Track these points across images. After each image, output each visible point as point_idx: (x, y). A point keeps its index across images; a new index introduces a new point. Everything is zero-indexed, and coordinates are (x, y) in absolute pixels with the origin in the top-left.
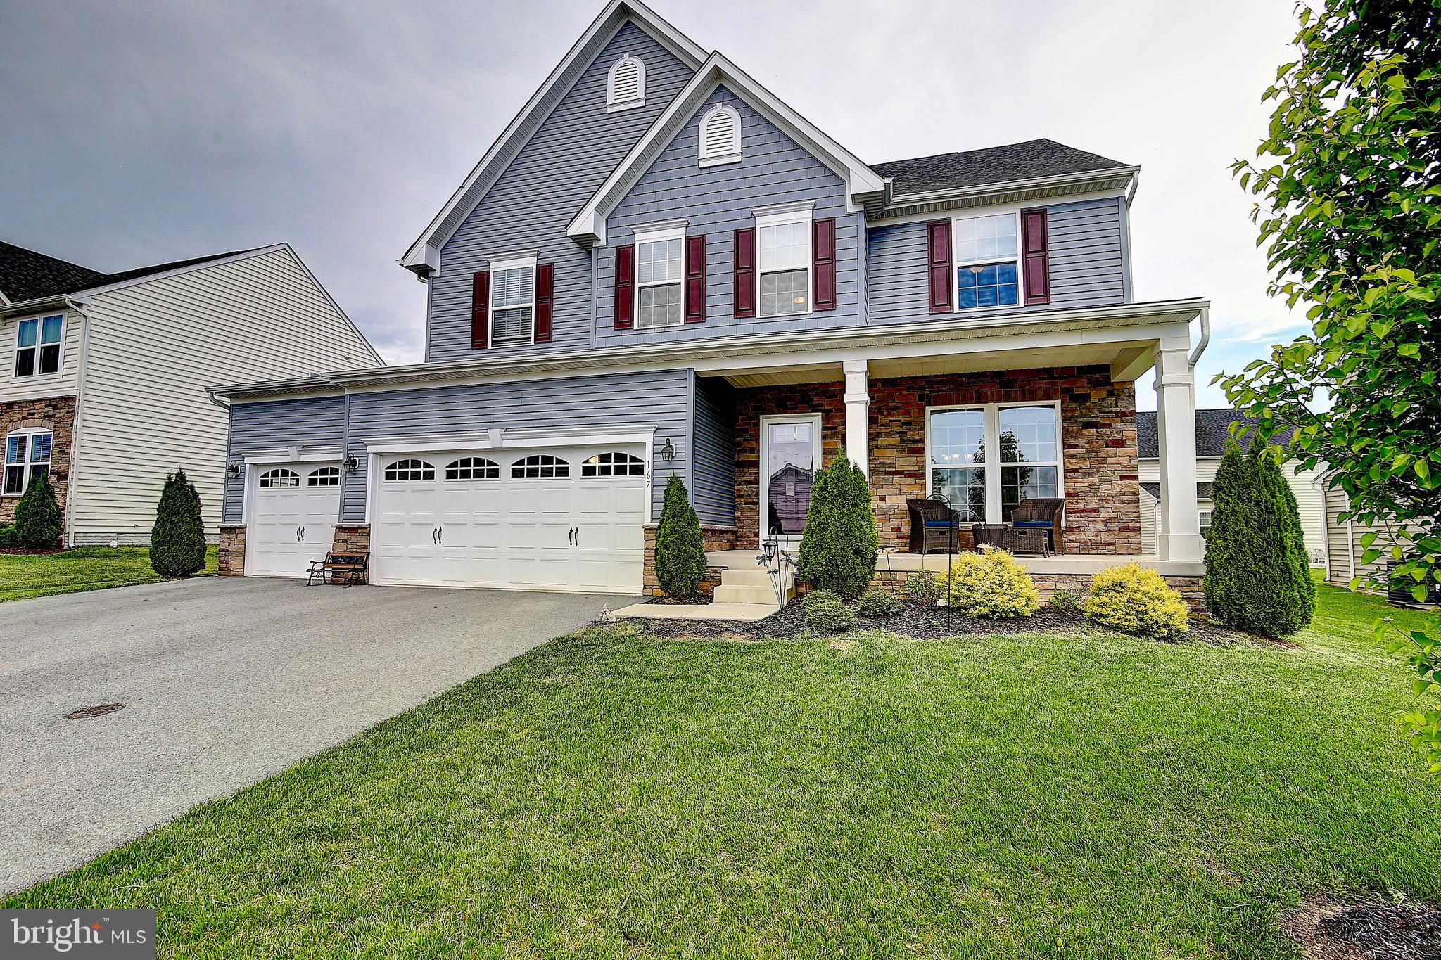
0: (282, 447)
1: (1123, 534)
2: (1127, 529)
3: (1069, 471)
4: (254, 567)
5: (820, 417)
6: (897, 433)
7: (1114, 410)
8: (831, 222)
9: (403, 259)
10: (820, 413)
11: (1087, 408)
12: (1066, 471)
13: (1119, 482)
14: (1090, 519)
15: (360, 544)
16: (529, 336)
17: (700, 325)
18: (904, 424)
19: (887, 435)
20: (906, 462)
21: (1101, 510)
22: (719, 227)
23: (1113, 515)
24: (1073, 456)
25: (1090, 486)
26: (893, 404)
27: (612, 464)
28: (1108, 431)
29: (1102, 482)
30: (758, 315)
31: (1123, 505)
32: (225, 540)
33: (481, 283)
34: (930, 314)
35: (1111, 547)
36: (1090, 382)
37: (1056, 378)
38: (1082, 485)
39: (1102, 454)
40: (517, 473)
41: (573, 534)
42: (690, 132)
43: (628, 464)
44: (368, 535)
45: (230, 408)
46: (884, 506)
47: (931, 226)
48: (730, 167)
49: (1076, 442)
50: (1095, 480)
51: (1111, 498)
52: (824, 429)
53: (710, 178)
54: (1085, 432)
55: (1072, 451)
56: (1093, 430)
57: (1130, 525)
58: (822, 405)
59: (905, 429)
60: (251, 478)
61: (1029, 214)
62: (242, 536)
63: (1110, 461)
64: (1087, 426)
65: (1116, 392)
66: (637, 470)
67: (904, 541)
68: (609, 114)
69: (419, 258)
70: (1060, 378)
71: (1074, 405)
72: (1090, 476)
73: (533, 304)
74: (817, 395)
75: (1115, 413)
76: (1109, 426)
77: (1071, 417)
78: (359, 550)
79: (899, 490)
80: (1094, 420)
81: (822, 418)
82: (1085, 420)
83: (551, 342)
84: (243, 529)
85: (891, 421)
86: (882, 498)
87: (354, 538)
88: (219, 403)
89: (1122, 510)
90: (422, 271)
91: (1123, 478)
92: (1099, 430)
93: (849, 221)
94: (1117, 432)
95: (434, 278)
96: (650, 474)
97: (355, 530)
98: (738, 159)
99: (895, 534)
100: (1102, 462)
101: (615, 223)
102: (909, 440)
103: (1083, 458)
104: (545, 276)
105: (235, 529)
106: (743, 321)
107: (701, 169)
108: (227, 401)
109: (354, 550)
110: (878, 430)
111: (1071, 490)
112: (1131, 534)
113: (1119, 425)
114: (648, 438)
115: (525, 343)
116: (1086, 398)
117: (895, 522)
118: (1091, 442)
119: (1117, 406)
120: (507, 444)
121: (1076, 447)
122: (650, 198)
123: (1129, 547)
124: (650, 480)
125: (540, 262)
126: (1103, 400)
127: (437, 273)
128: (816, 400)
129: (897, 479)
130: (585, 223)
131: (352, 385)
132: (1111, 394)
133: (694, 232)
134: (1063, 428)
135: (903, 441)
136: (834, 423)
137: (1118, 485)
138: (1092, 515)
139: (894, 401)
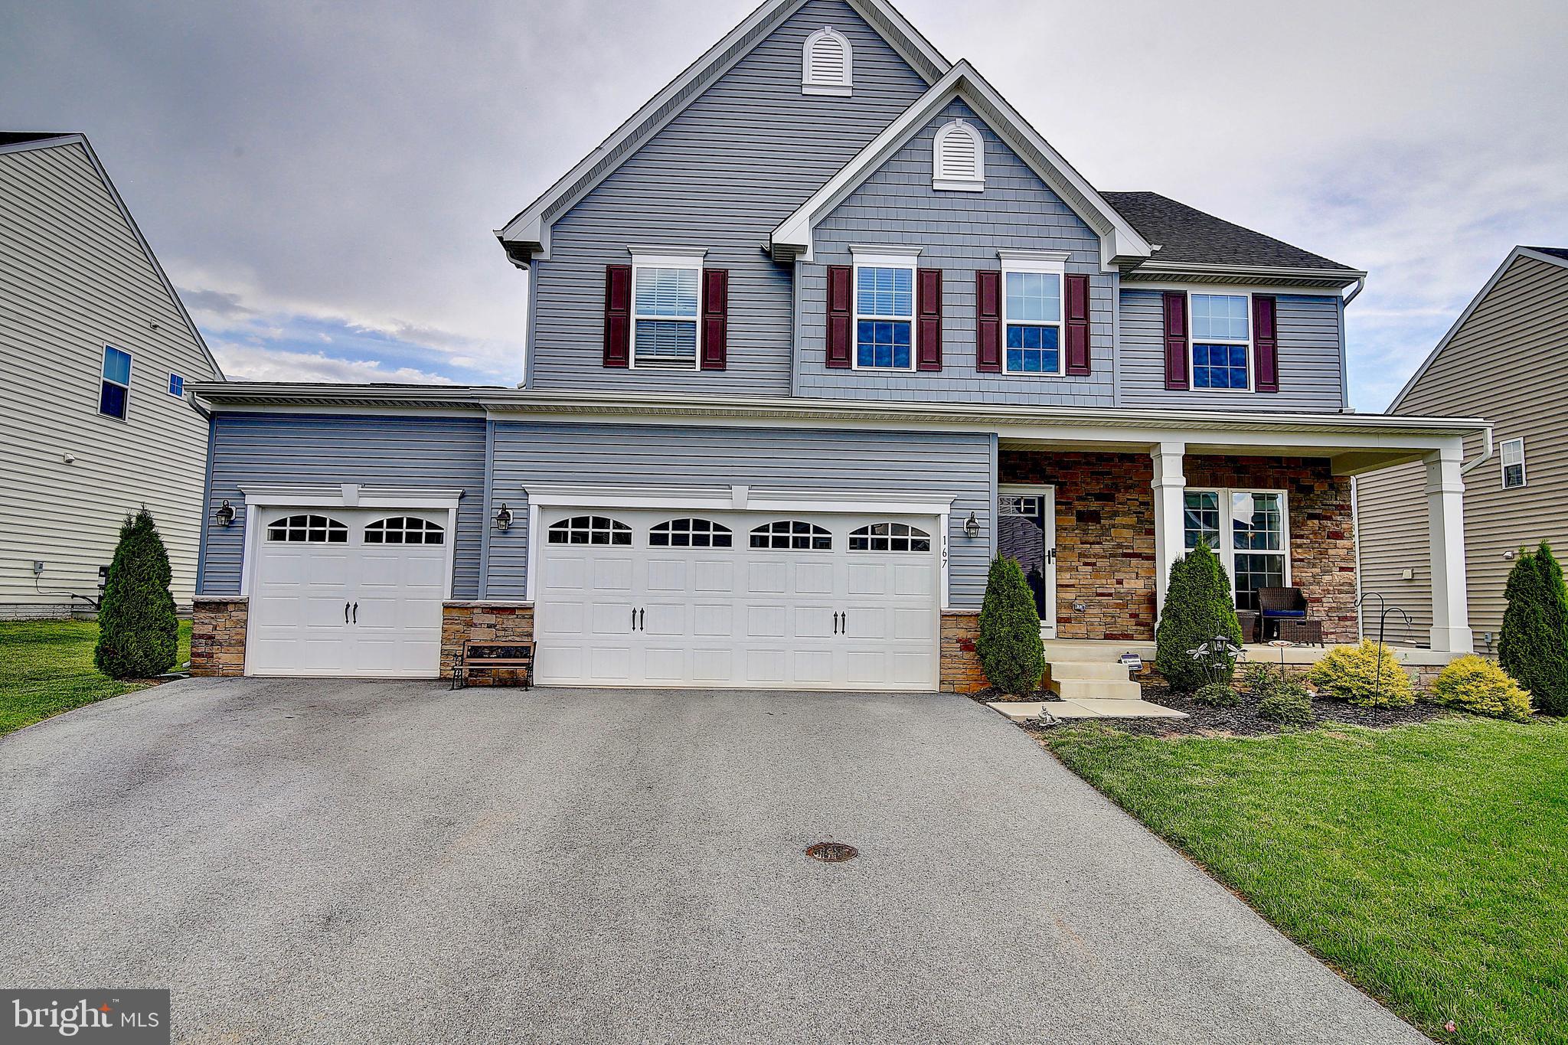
0: (333, 484)
1: (1342, 623)
2: (1345, 618)
3: (1296, 560)
4: (260, 660)
5: (1053, 489)
6: (1134, 513)
7: (1334, 502)
8: (1086, 279)
9: (503, 230)
10: (1053, 486)
11: (1311, 499)
12: (1293, 560)
13: (1338, 573)
14: (1314, 609)
15: (518, 630)
16: (692, 358)
17: (935, 375)
18: (1141, 503)
19: (1125, 514)
20: (1140, 545)
21: (1324, 600)
22: (957, 264)
23: (1334, 605)
24: (1299, 546)
25: (1313, 576)
26: (1131, 481)
28: (1329, 523)
29: (1325, 572)
30: (1005, 372)
31: (1342, 596)
32: (206, 621)
33: (618, 282)
34: (1165, 389)
35: (1333, 636)
36: (1313, 474)
37: (1284, 468)
38: (1306, 575)
39: (1324, 546)
41: (839, 621)
42: (920, 144)
44: (532, 617)
45: (211, 418)
46: (1122, 591)
47: (1167, 296)
48: (970, 196)
49: (1302, 533)
50: (1318, 570)
51: (1331, 588)
52: (1057, 503)
53: (946, 204)
54: (1309, 522)
55: (1299, 541)
56: (1316, 522)
57: (1348, 615)
58: (1055, 477)
59: (1142, 509)
60: (256, 529)
61: (1259, 300)
62: (241, 615)
63: (1331, 552)
64: (1312, 517)
65: (1335, 485)
67: (1142, 628)
68: (804, 95)
69: (532, 231)
70: (1288, 467)
71: (1301, 495)
72: (1314, 566)
73: (698, 319)
74: (1049, 465)
75: (1334, 505)
76: (1329, 518)
77: (1298, 507)
78: (518, 639)
79: (1137, 573)
80: (1317, 511)
81: (1055, 490)
82: (1310, 511)
83: (726, 370)
84: (243, 605)
85: (1128, 499)
86: (1120, 582)
87: (510, 622)
88: (200, 410)
89: (1341, 600)
91: (1342, 569)
92: (1321, 522)
93: (1104, 281)
94: (1337, 525)
95: (540, 261)
96: (946, 551)
97: (511, 610)
98: (980, 188)
99: (1133, 621)
100: (1324, 553)
101: (825, 235)
102: (1147, 521)
103: (1311, 548)
104: (715, 286)
105: (226, 604)
106: (987, 376)
107: (935, 191)
108: (207, 406)
109: (510, 638)
110: (1115, 509)
111: (1298, 580)
112: (1348, 623)
113: (1339, 518)
114: (944, 509)
115: (685, 369)
116: (1310, 489)
117: (1133, 608)
118: (1315, 533)
119: (1336, 500)
121: (1302, 537)
122: (871, 213)
123: (1347, 636)
124: (946, 558)
125: (710, 265)
126: (1325, 493)
127: (546, 256)
128: (1049, 470)
129: (1134, 561)
131: (497, 410)
132: (1332, 487)
133: (928, 264)
134: (1290, 517)
135: (1139, 521)
136: (1068, 498)
137: (1339, 576)
138: (1316, 604)
139: (1131, 479)
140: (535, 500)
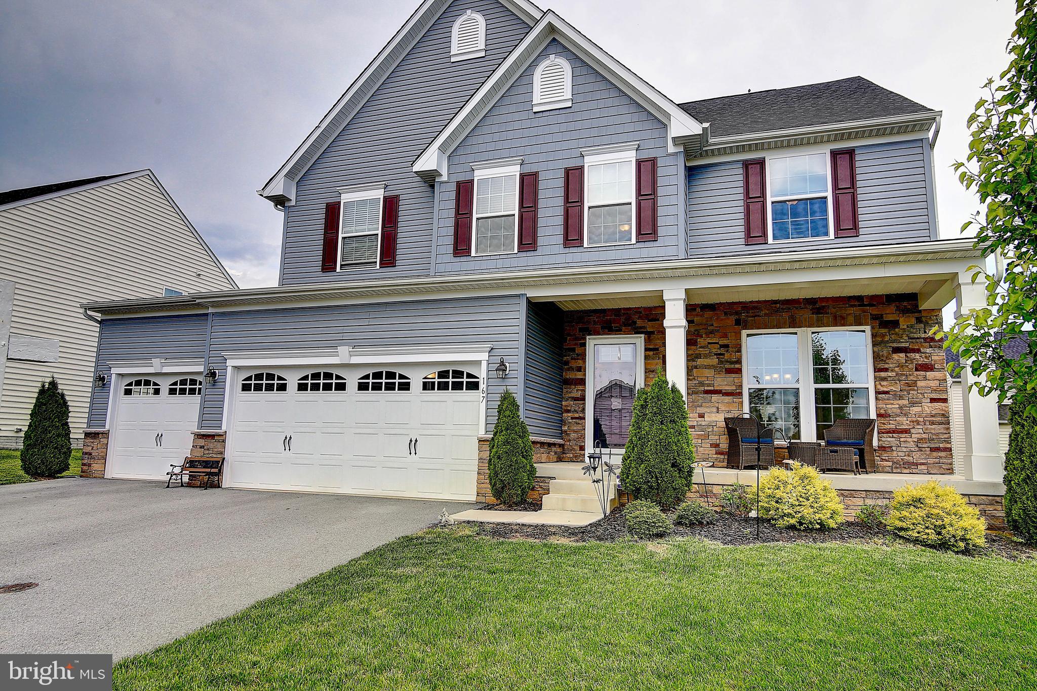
0: (146, 358)
1: (935, 454)
2: (938, 449)
3: (880, 393)
4: (116, 468)
5: (643, 338)
6: (715, 354)
7: (923, 336)
8: (653, 161)
9: (263, 190)
10: (643, 335)
11: (896, 334)
12: (878, 393)
13: (929, 405)
14: (902, 440)
15: (215, 450)
16: (375, 260)
17: (532, 253)
18: (722, 346)
19: (706, 356)
20: (723, 382)
21: (912, 431)
22: (551, 165)
23: (924, 436)
24: (884, 379)
25: (901, 408)
26: (711, 328)
27: (450, 380)
28: (917, 356)
29: (913, 404)
30: (585, 245)
31: (933, 427)
32: (89, 444)
33: (332, 212)
34: (746, 245)
35: (923, 467)
36: (898, 308)
37: (866, 305)
38: (893, 406)
39: (911, 378)
40: (363, 387)
41: (413, 444)
42: (525, 80)
43: (465, 380)
44: (224, 441)
45: (100, 322)
46: (703, 423)
47: (746, 164)
48: (561, 112)
49: (886, 366)
50: (905, 402)
51: (921, 419)
52: (646, 350)
53: (543, 121)
54: (895, 356)
55: (883, 374)
56: (903, 355)
57: (941, 445)
58: (644, 327)
59: (722, 351)
60: (116, 387)
61: (837, 154)
62: (105, 441)
63: (920, 384)
64: (897, 350)
65: (924, 319)
66: (474, 386)
67: (722, 457)
68: (453, 62)
69: (277, 189)
70: (871, 305)
71: (883, 331)
72: (901, 398)
73: (379, 232)
74: (640, 318)
75: (924, 338)
76: (918, 351)
77: (882, 342)
78: (215, 456)
79: (718, 408)
80: (903, 345)
81: (645, 338)
82: (895, 345)
83: (395, 266)
84: (106, 434)
85: (709, 343)
86: (702, 416)
87: (211, 444)
88: (91, 318)
89: (933, 431)
90: (279, 201)
91: (933, 400)
92: (908, 355)
93: (670, 161)
94: (926, 357)
95: (289, 207)
96: (485, 389)
97: (212, 436)
98: (569, 104)
99: (714, 450)
100: (912, 385)
101: (456, 160)
102: (727, 362)
103: (895, 380)
104: (391, 207)
105: (98, 434)
106: (572, 250)
107: (535, 113)
108: (98, 316)
109: (210, 455)
110: (697, 352)
111: (882, 412)
112: (943, 454)
113: (928, 350)
114: (484, 357)
115: (368, 268)
116: (895, 324)
117: (714, 439)
118: (901, 366)
119: (925, 332)
120: (355, 360)
121: (886, 370)
122: (488, 138)
123: (941, 467)
124: (484, 395)
125: (388, 194)
126: (912, 326)
127: (293, 203)
128: (639, 323)
129: (715, 397)
130: (429, 161)
131: (215, 305)
132: (919, 320)
133: (528, 169)
134: (874, 352)
135: (721, 362)
136: (656, 345)
137: (928, 408)
138: (903, 435)
139: (712, 325)
140: (230, 363)
